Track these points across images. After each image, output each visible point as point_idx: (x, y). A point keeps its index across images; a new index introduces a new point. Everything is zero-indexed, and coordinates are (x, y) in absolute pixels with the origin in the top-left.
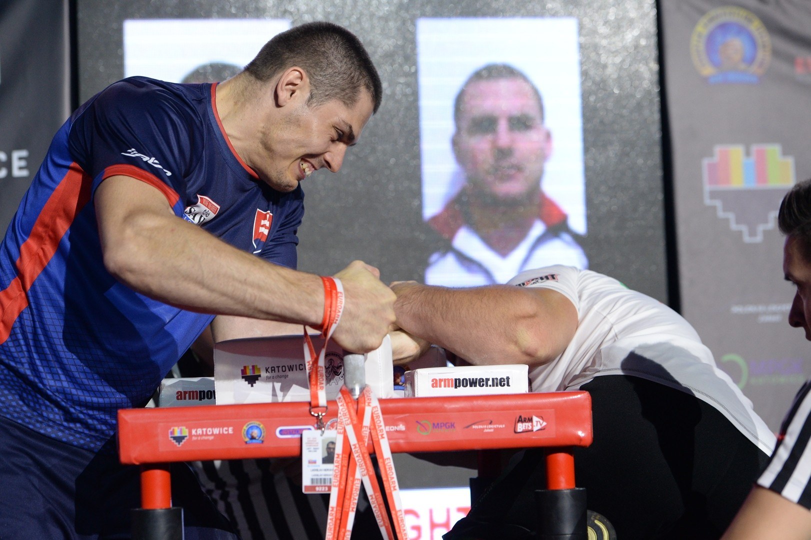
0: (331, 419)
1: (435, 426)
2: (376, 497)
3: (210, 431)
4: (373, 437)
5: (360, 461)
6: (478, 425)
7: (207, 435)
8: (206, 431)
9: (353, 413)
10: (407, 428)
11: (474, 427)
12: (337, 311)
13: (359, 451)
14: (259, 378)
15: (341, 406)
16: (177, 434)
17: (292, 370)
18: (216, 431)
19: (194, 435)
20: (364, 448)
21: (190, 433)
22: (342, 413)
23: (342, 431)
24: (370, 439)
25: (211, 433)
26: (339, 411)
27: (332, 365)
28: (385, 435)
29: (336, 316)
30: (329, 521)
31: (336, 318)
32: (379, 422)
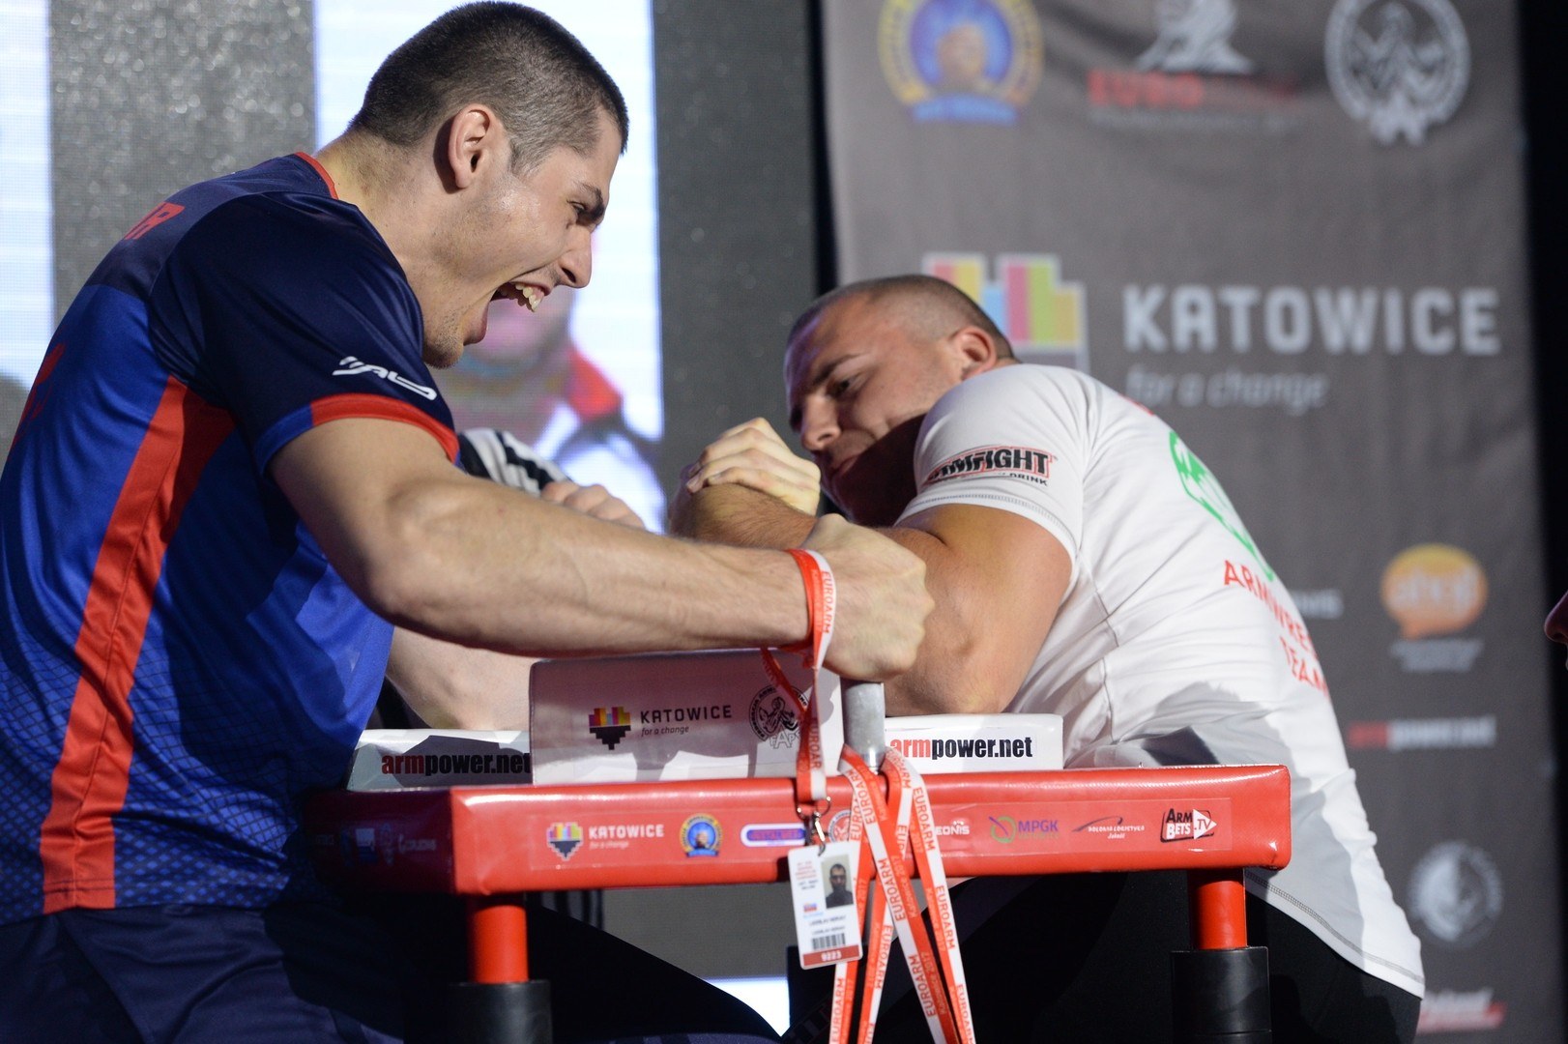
0: (840, 810)
1: (1024, 826)
2: (921, 959)
3: (621, 832)
4: (914, 846)
5: (892, 891)
6: (1099, 826)
7: (616, 839)
8: (615, 832)
9: (880, 800)
10: (971, 830)
11: (1090, 829)
12: (825, 608)
13: (891, 873)
14: (627, 732)
15: (858, 786)
16: (562, 837)
17: (697, 718)
18: (633, 831)
19: (594, 840)
20: (901, 867)
21: (586, 833)
22: (859, 800)
23: (858, 834)
24: (910, 849)
25: (621, 836)
26: (854, 797)
27: (781, 709)
28: (936, 844)
29: (825, 617)
30: (835, 1006)
31: (827, 622)
32: (924, 818)
